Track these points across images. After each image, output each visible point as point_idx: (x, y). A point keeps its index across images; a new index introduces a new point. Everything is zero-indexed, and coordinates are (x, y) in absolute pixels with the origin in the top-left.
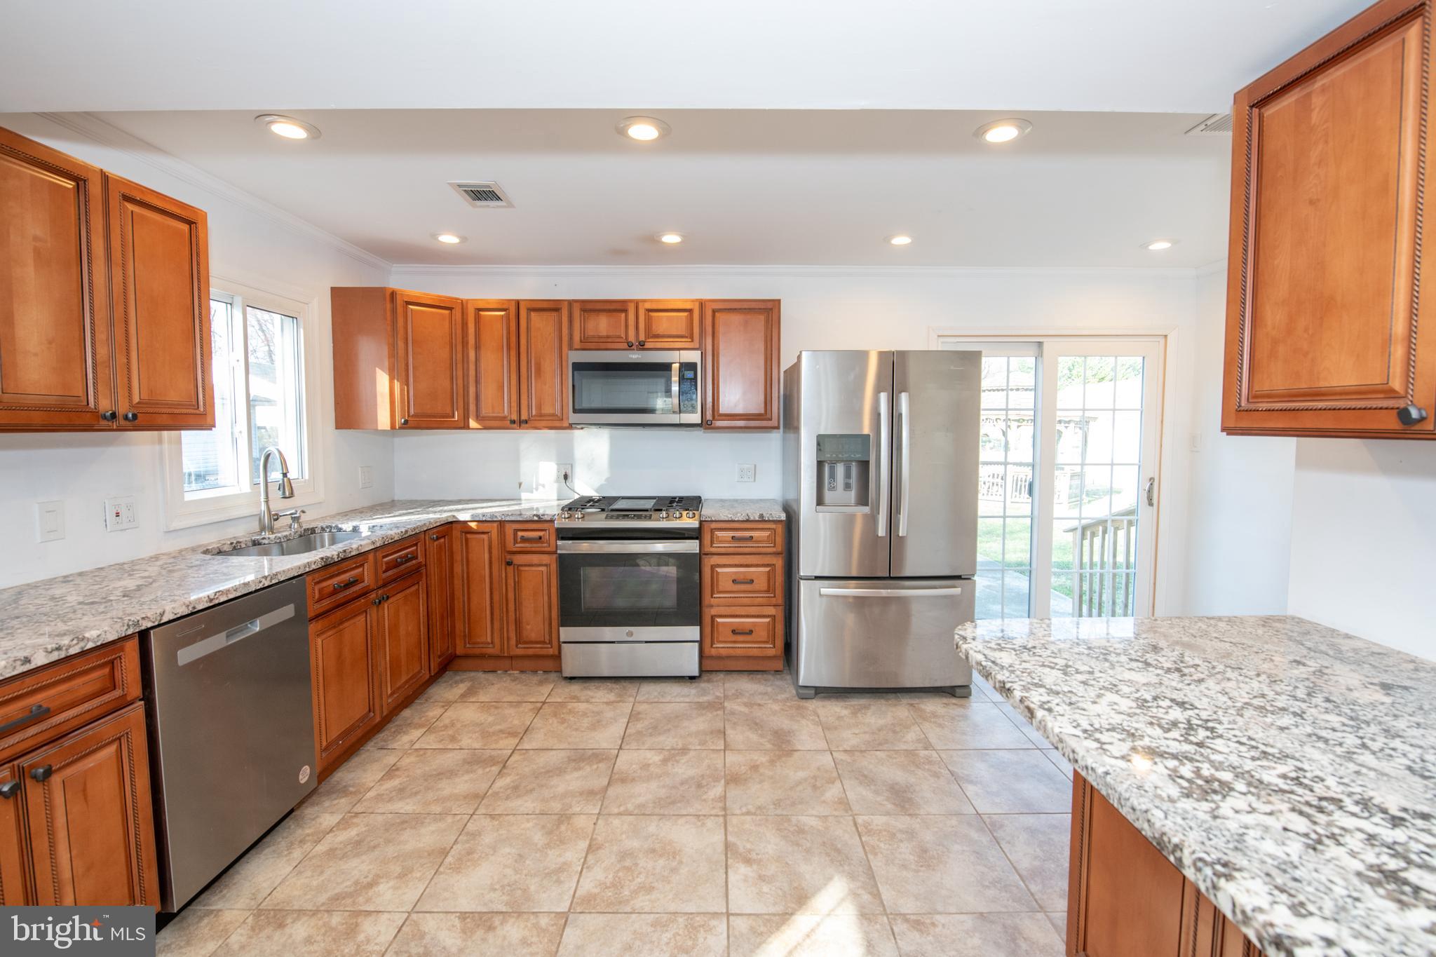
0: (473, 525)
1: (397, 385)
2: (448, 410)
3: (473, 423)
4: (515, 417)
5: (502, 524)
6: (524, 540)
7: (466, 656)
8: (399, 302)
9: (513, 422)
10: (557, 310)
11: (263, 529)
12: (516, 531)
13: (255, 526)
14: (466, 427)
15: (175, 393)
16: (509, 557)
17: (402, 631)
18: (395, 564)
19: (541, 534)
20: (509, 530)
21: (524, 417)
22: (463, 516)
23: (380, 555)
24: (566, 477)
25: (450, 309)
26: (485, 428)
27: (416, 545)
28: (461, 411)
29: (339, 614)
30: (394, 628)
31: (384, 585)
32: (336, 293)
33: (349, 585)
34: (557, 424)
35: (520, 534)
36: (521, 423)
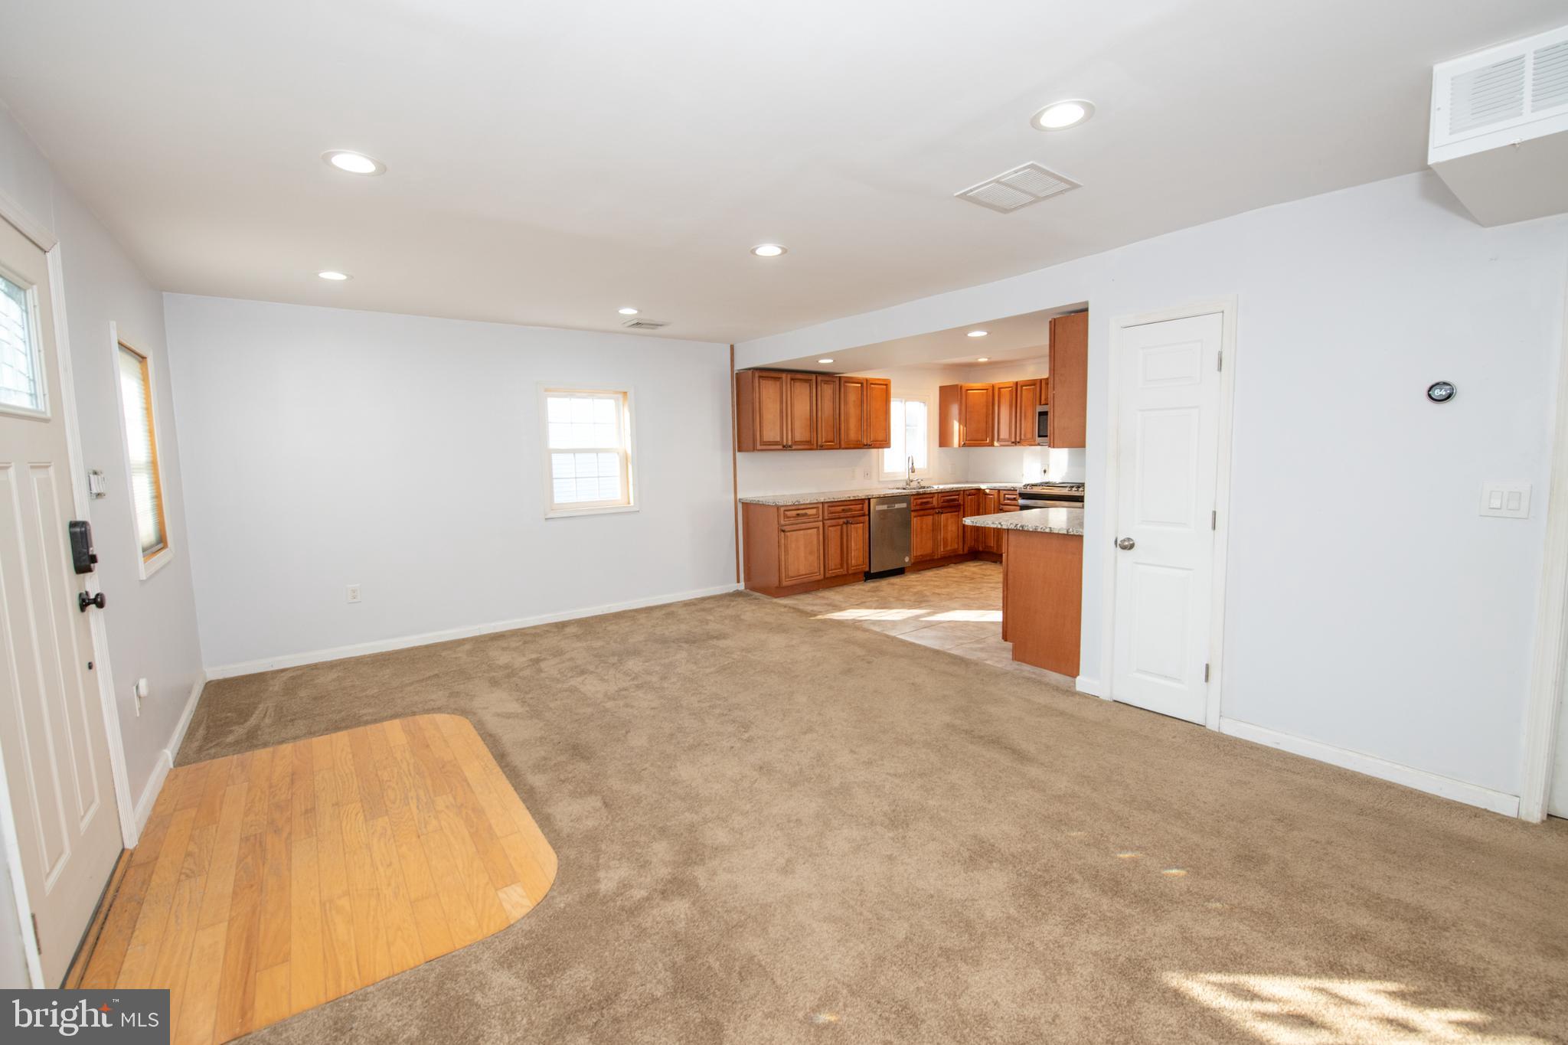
0: (987, 491)
1: (962, 427)
2: (984, 437)
3: (996, 444)
4: (1013, 440)
5: (999, 490)
6: (1009, 499)
7: (983, 552)
8: (964, 391)
9: (1013, 443)
10: (1034, 385)
11: (907, 484)
12: (1005, 494)
13: (905, 484)
14: (992, 445)
15: (881, 436)
16: (1001, 506)
17: (949, 528)
18: (948, 501)
19: (1015, 496)
20: (1002, 493)
21: (1018, 440)
22: (983, 487)
23: (940, 495)
24: (1045, 471)
25: (987, 389)
26: (1001, 446)
27: (958, 495)
28: (990, 436)
29: (922, 513)
30: (946, 526)
31: (942, 508)
32: (942, 389)
33: (927, 503)
34: (1033, 443)
35: (1007, 496)
36: (1015, 443)
